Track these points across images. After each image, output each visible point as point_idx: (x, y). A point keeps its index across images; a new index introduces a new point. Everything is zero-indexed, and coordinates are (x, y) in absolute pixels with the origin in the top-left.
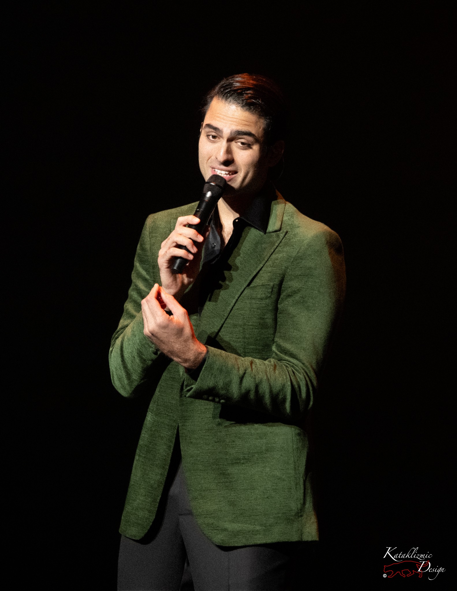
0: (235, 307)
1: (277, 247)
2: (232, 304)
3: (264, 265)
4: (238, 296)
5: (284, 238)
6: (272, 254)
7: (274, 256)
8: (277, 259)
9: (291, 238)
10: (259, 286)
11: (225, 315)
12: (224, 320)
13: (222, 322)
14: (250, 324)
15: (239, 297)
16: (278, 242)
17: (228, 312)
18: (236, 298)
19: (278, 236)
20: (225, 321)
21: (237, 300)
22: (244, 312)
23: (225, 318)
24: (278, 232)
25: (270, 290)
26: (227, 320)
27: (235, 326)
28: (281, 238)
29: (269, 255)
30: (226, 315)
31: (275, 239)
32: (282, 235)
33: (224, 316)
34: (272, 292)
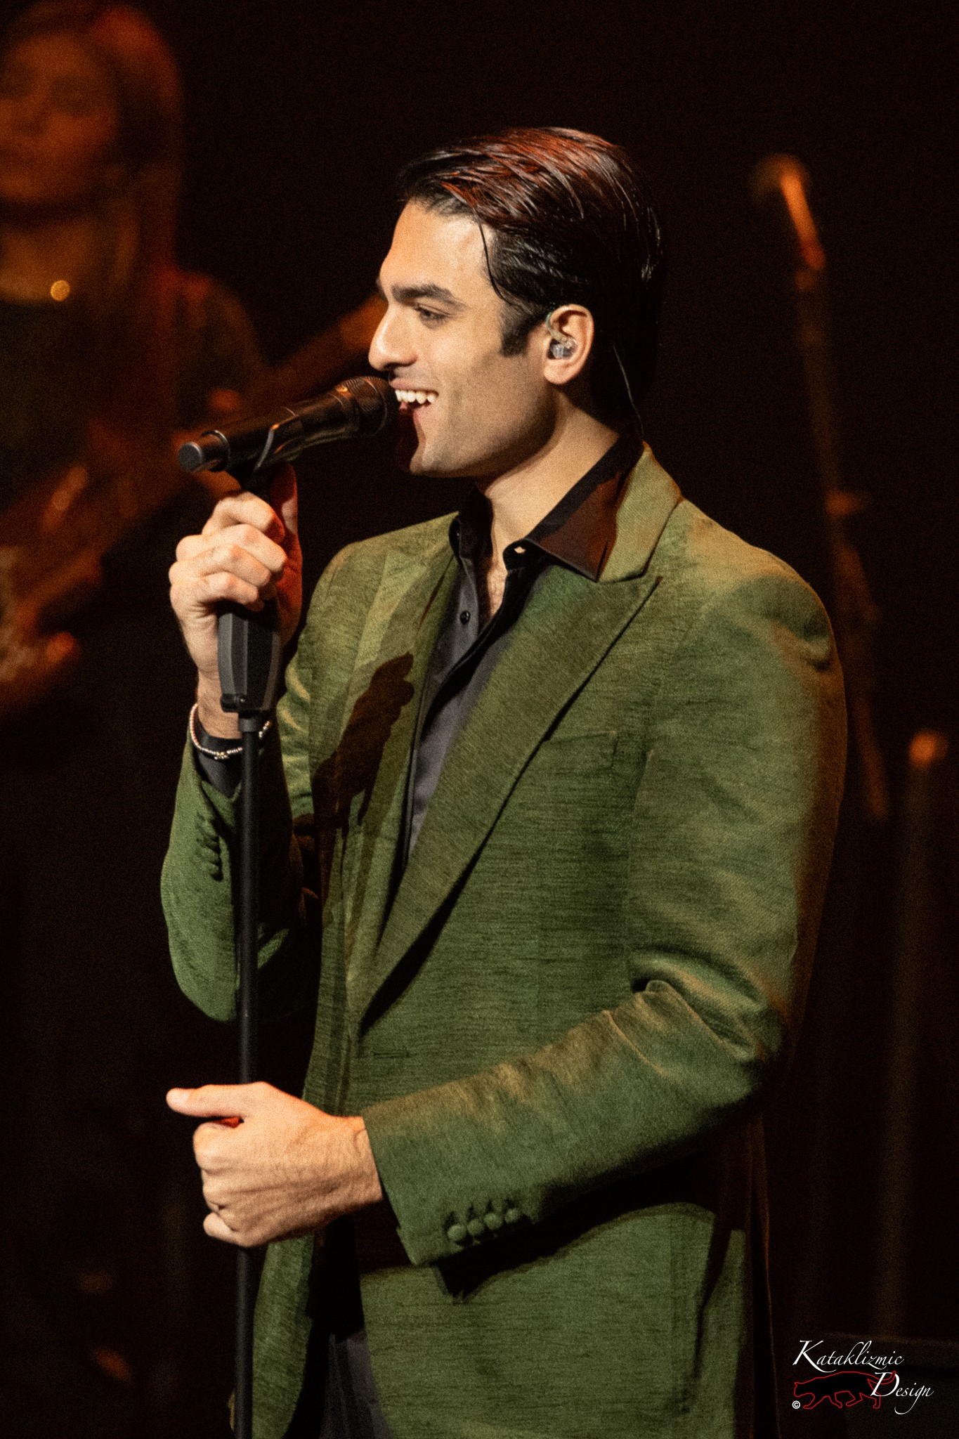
0: (514, 801)
1: (631, 620)
2: (505, 792)
3: (593, 673)
4: (520, 766)
5: (651, 594)
6: (613, 644)
7: (621, 650)
8: (630, 661)
9: (670, 596)
10: (580, 738)
11: (486, 822)
12: (482, 837)
13: (477, 844)
14: (557, 847)
15: (522, 772)
16: (634, 608)
17: (494, 815)
18: (516, 773)
19: (635, 591)
20: (486, 839)
21: (518, 779)
22: (537, 813)
23: (486, 830)
24: (638, 580)
25: (609, 751)
26: (493, 836)
27: (516, 854)
28: (643, 595)
29: (606, 646)
30: (489, 822)
31: (628, 598)
32: (645, 589)
33: (484, 825)
34: (614, 754)
